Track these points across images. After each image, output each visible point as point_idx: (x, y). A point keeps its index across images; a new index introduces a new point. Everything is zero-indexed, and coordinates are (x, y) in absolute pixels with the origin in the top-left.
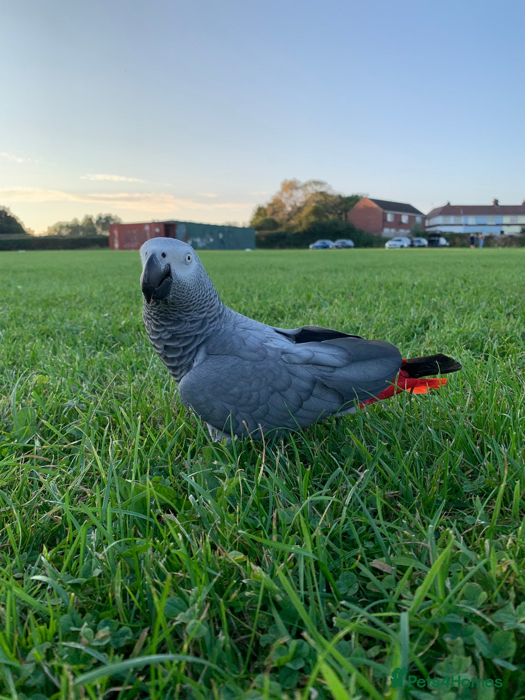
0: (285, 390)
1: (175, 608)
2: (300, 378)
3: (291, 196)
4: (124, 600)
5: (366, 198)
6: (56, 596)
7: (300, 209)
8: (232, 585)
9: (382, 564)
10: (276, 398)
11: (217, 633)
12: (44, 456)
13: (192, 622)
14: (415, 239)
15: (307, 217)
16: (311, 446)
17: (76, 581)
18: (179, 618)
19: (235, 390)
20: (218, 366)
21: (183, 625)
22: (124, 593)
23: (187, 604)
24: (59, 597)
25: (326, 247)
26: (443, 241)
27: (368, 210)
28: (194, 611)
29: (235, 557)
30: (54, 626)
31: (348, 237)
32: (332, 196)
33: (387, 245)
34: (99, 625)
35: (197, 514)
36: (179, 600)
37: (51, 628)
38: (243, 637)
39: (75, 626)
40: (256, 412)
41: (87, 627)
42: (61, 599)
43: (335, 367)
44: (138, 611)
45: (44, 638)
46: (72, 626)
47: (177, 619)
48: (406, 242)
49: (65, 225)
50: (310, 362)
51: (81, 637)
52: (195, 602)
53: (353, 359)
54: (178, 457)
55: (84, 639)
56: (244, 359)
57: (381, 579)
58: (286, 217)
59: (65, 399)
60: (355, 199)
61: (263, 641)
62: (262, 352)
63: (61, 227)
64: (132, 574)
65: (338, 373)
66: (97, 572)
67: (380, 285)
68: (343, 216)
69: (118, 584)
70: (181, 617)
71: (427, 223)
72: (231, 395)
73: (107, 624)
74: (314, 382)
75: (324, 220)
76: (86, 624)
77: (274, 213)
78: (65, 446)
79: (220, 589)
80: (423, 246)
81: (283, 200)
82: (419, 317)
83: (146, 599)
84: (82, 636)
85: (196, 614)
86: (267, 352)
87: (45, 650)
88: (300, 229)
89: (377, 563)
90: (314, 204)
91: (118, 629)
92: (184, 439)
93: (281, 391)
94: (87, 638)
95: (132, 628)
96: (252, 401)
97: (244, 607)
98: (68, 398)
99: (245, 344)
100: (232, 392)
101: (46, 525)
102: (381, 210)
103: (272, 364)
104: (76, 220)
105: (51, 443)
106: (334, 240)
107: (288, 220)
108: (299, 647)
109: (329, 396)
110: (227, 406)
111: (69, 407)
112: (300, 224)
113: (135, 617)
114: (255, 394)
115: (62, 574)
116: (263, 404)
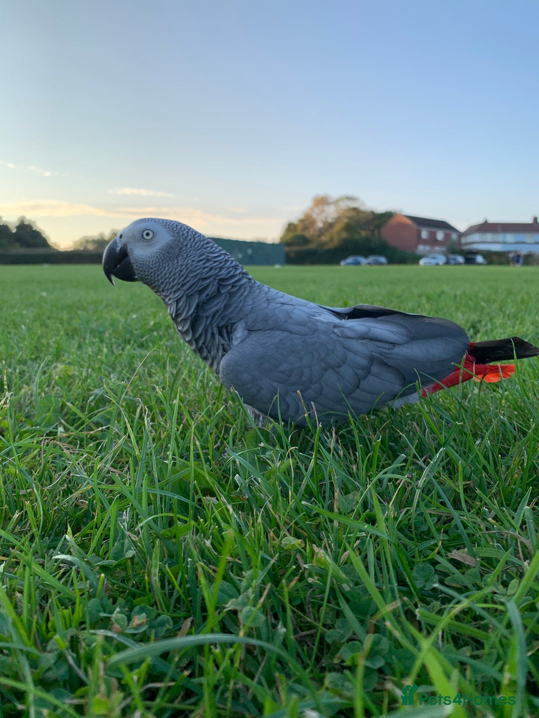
0: (340, 366)
1: (224, 595)
2: (356, 353)
3: (323, 211)
4: (163, 586)
5: (400, 215)
6: (84, 579)
7: (330, 226)
8: (290, 571)
9: (464, 555)
10: (330, 376)
11: (274, 626)
12: (68, 443)
13: (247, 608)
14: (451, 256)
15: (339, 233)
16: (367, 434)
17: (105, 562)
18: (230, 606)
19: (285, 367)
20: (263, 341)
21: (235, 612)
22: (162, 578)
23: (239, 591)
24: (87, 579)
25: (358, 263)
26: (480, 259)
27: (402, 226)
28: (248, 598)
29: (291, 541)
30: (80, 610)
31: (381, 253)
32: (364, 212)
33: (422, 262)
34: (133, 612)
35: (245, 495)
36: (228, 586)
37: (76, 614)
38: (305, 633)
39: (105, 612)
40: (308, 392)
41: (120, 612)
42: (88, 582)
43: (394, 344)
44: (178, 600)
45: (68, 624)
46: (100, 612)
47: (227, 606)
48: (441, 259)
49: (91, 239)
50: (366, 337)
51: (113, 624)
52: (247, 588)
53: (413, 338)
54: (217, 445)
55: (116, 626)
56: (292, 333)
57: (463, 573)
58: (317, 233)
59: (92, 388)
60: (388, 216)
61: (329, 637)
62: (310, 327)
63: (87, 242)
64: (172, 558)
65: (397, 350)
66: (130, 554)
67: (420, 296)
68: (376, 233)
69: (155, 566)
70: (232, 604)
71: (464, 240)
72: (280, 372)
73: (142, 610)
74: (372, 359)
75: (356, 236)
76: (118, 609)
77: (305, 228)
78: (91, 432)
79: (275, 577)
80: (460, 264)
81: (314, 216)
82: (467, 322)
83: (188, 586)
84: (114, 621)
85: (251, 601)
86: (316, 326)
87: (69, 638)
88: (331, 246)
89: (456, 554)
90: (346, 220)
91: (156, 618)
92: (223, 426)
93: (335, 368)
94: (119, 624)
95: (173, 618)
96: (304, 379)
97: (305, 598)
98: (95, 387)
99: (291, 318)
100: (280, 368)
101: (70, 510)
102: (415, 226)
103: (324, 338)
104: (102, 234)
105: (77, 429)
106: (366, 256)
107: (319, 236)
108: (376, 643)
109: (390, 376)
110: (275, 384)
111: (96, 395)
112: (332, 239)
113: (175, 607)
114: (307, 372)
115: (90, 556)
116: (316, 383)
